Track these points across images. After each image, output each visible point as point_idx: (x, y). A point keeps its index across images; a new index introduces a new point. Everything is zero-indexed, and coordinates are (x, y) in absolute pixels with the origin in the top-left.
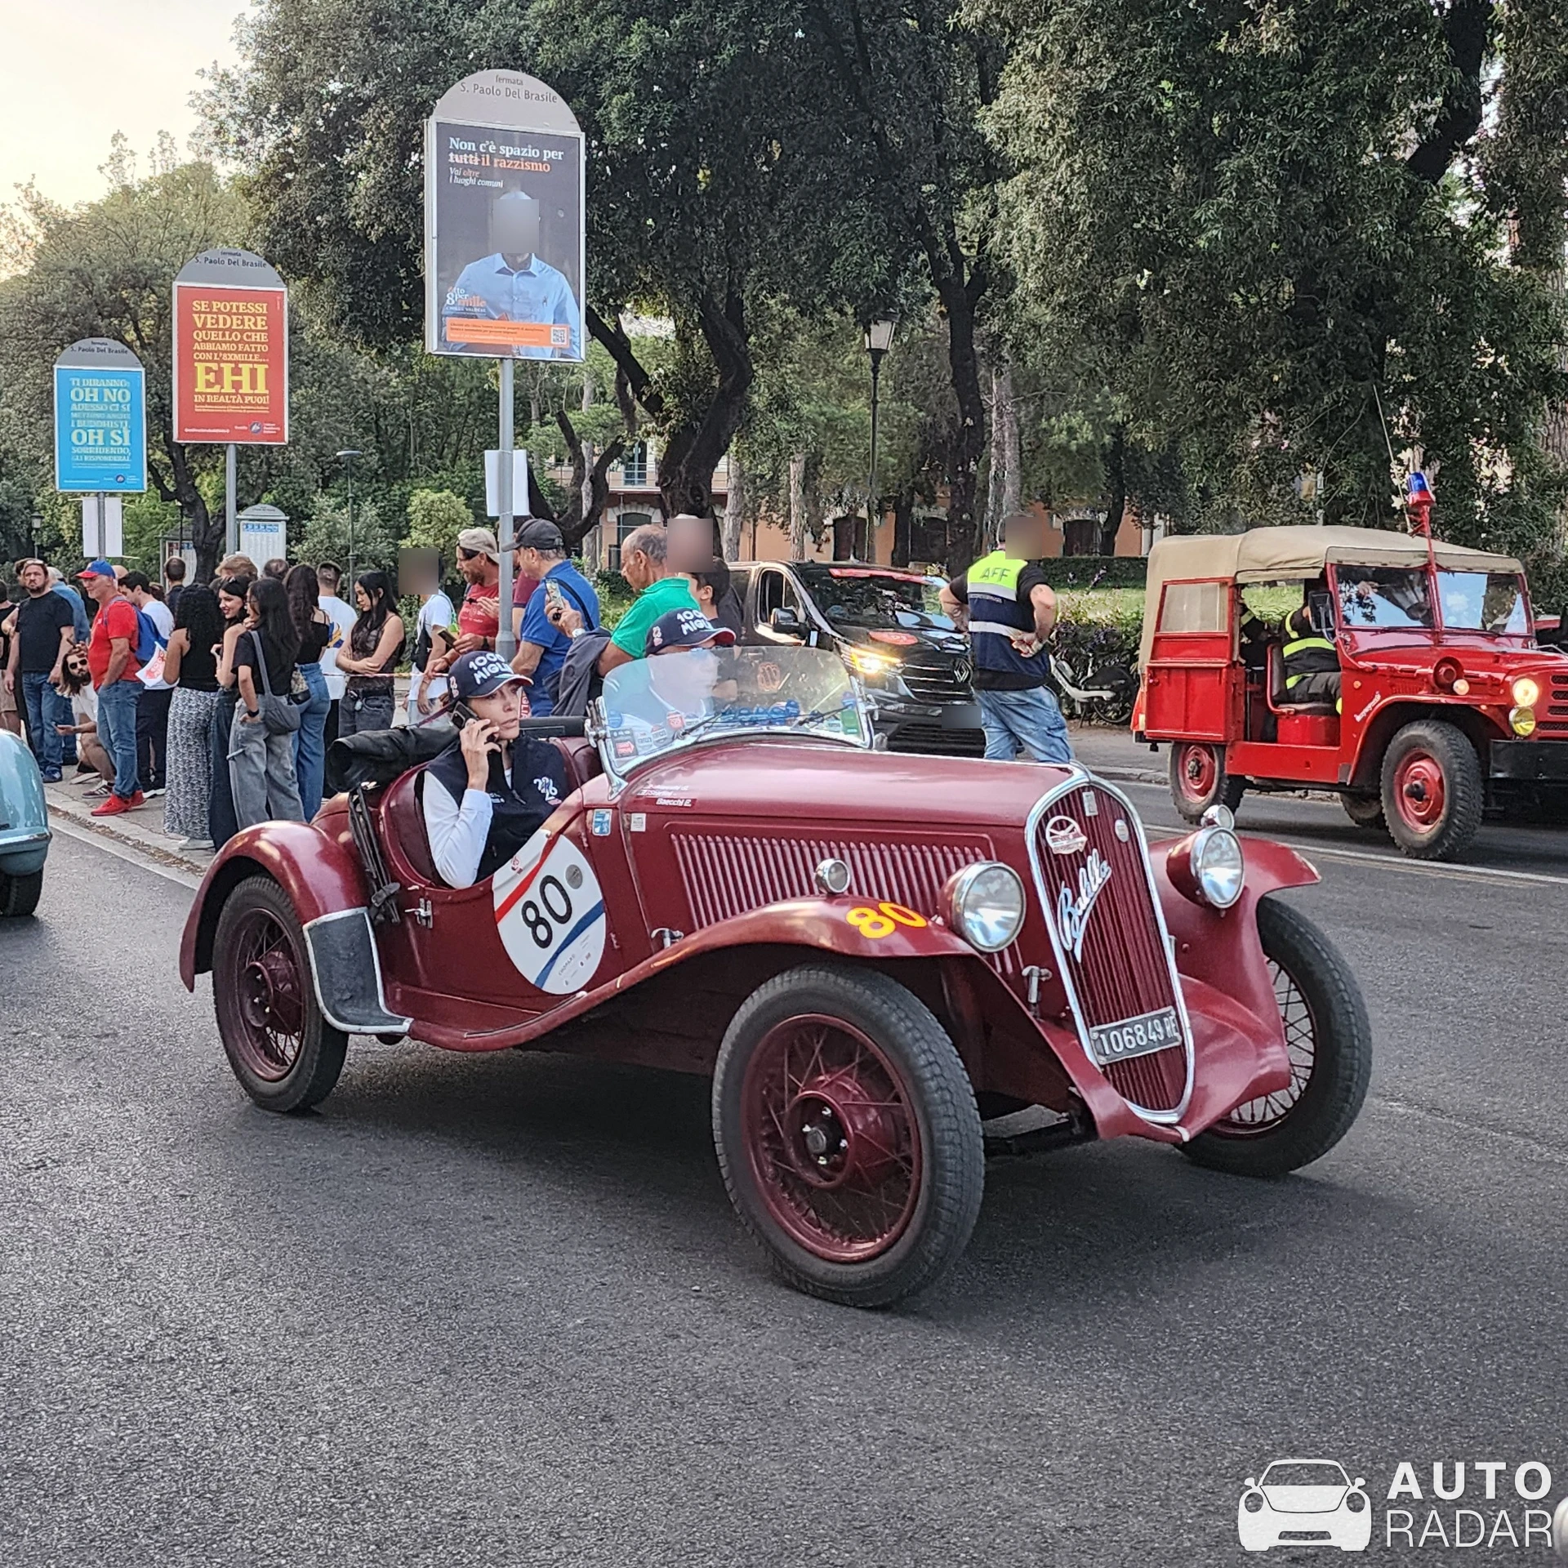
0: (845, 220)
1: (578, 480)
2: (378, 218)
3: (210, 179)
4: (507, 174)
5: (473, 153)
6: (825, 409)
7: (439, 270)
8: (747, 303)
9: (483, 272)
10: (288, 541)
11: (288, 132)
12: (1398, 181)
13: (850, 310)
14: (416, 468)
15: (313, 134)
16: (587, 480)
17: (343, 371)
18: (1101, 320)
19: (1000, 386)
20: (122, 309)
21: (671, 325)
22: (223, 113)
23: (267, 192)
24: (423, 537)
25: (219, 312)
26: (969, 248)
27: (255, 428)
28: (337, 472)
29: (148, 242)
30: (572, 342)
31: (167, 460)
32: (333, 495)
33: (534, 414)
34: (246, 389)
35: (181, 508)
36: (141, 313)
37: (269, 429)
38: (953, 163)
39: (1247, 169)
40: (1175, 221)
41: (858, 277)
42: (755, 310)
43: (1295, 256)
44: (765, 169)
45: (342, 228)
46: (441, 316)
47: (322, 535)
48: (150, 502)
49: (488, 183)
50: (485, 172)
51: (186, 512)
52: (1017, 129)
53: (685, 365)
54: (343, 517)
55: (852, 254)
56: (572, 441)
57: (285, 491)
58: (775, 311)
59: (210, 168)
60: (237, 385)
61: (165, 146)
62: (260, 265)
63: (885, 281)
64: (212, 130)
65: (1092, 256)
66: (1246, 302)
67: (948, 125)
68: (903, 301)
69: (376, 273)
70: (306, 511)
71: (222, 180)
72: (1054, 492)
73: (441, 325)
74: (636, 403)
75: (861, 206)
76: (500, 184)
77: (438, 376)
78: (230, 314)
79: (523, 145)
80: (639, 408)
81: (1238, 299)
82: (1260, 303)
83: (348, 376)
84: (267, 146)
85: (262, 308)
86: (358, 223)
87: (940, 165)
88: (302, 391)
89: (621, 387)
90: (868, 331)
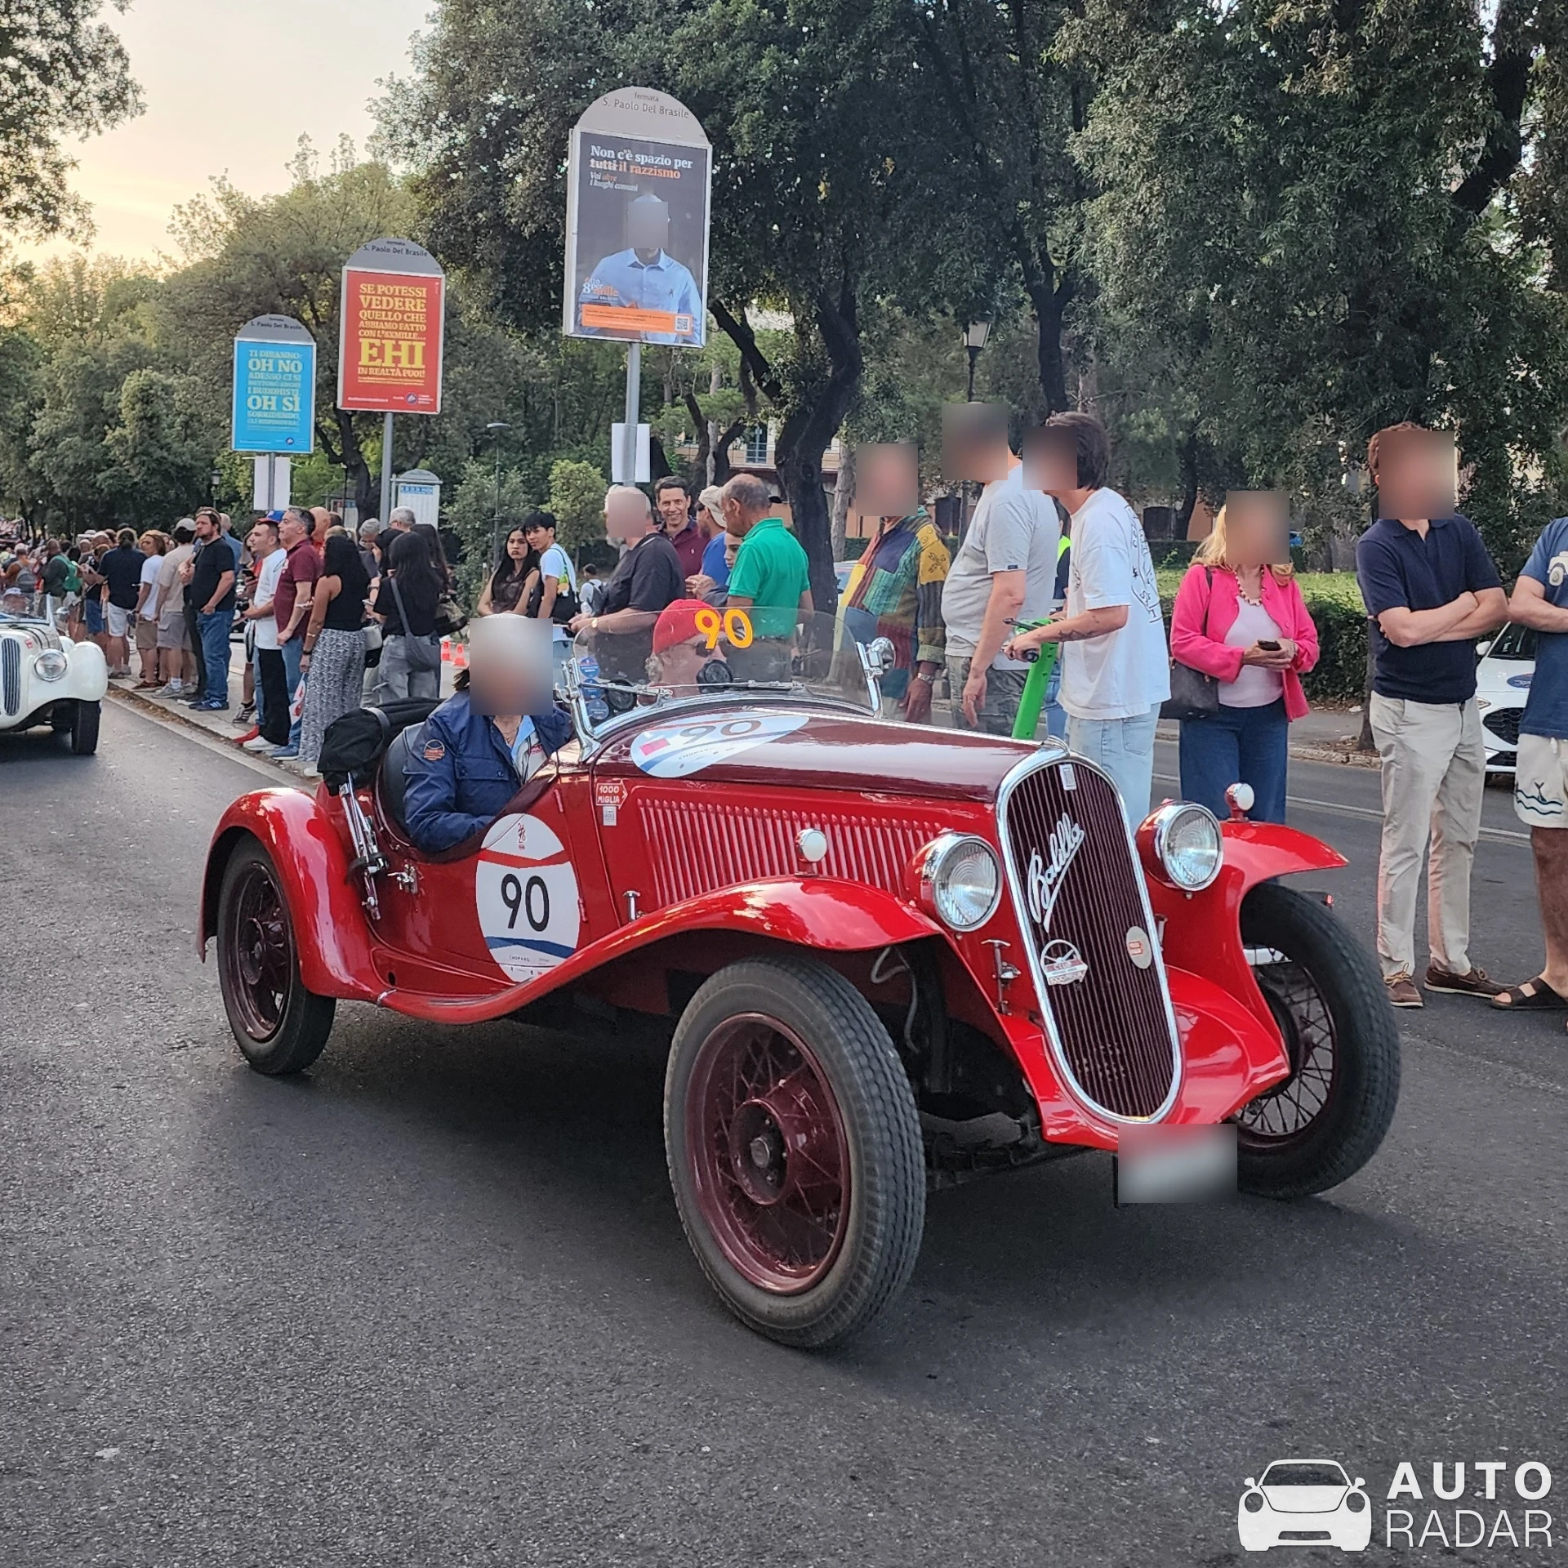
0: (949, 231)
1: (703, 455)
2: (532, 216)
3: (385, 177)
4: (644, 181)
5: (612, 160)
6: (927, 399)
7: (578, 262)
8: (859, 302)
9: (616, 265)
10: (441, 504)
11: (454, 138)
12: (1445, 210)
13: (951, 311)
14: (559, 441)
15: (475, 139)
16: (710, 457)
17: (497, 352)
18: (1175, 328)
19: (1085, 383)
20: (301, 291)
21: (791, 320)
22: (396, 118)
23: (433, 190)
24: (561, 503)
25: (384, 294)
26: (1059, 259)
27: (411, 398)
28: (488, 443)
29: (327, 232)
30: (693, 330)
31: (335, 427)
32: (483, 463)
33: (667, 395)
34: (404, 363)
35: (346, 471)
36: (317, 294)
37: (424, 399)
38: (1047, 183)
39: (1308, 196)
40: (1243, 240)
41: (959, 283)
42: (866, 309)
43: (1350, 275)
44: (879, 183)
45: (499, 223)
46: (577, 304)
47: (470, 498)
48: (318, 466)
49: (623, 187)
50: (622, 178)
51: (350, 474)
52: (1103, 154)
53: (801, 355)
54: (491, 483)
55: (953, 261)
56: (699, 421)
57: (440, 458)
58: (884, 310)
59: (385, 166)
60: (396, 360)
61: (345, 147)
62: (422, 254)
63: (983, 287)
64: (385, 133)
65: (1167, 269)
66: (1305, 315)
67: (1043, 149)
68: (998, 304)
69: (528, 265)
70: (459, 477)
71: (395, 179)
72: (1133, 481)
73: (577, 311)
74: (758, 389)
75: (964, 219)
76: (636, 189)
77: (582, 360)
78: (393, 296)
79: (657, 155)
80: (760, 393)
81: (1297, 312)
82: (1318, 316)
83: (500, 357)
84: (434, 149)
85: (422, 292)
86: (513, 220)
87: (1034, 184)
88: (459, 369)
89: (744, 373)
90: (967, 331)
